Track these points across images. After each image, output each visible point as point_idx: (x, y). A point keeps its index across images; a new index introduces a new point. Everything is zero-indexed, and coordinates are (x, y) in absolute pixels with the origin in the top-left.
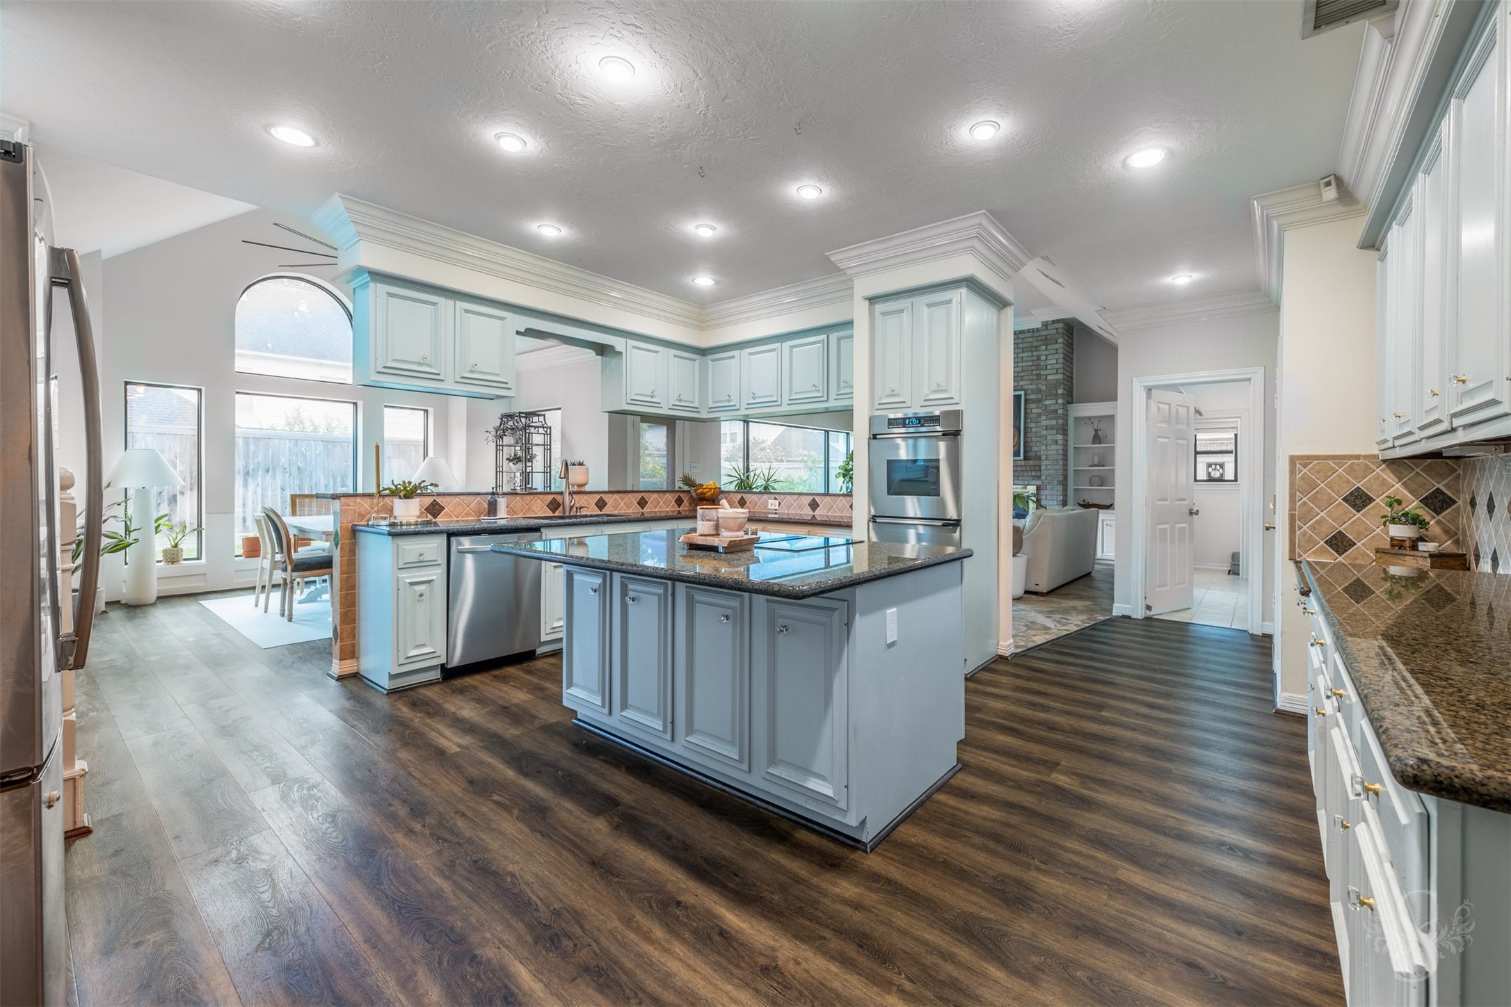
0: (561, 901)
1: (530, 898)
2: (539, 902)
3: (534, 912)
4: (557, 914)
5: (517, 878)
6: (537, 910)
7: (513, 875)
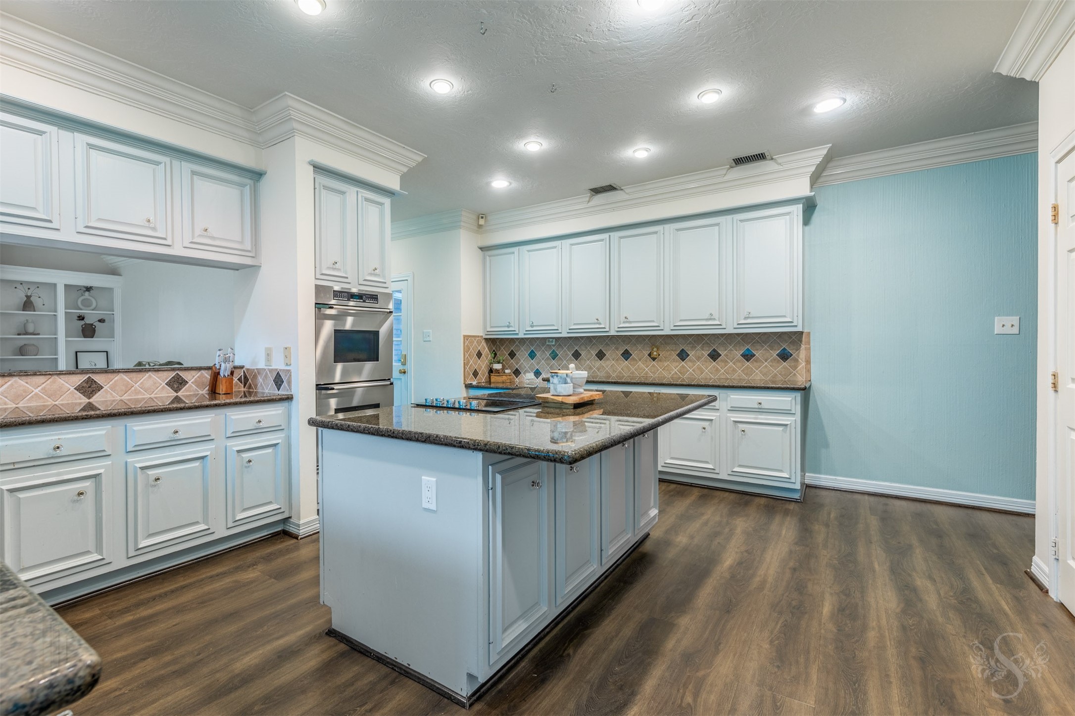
0: (770, 614)
1: (781, 627)
2: (780, 622)
3: (788, 621)
4: (781, 613)
5: (772, 638)
6: (786, 621)
7: (771, 642)
